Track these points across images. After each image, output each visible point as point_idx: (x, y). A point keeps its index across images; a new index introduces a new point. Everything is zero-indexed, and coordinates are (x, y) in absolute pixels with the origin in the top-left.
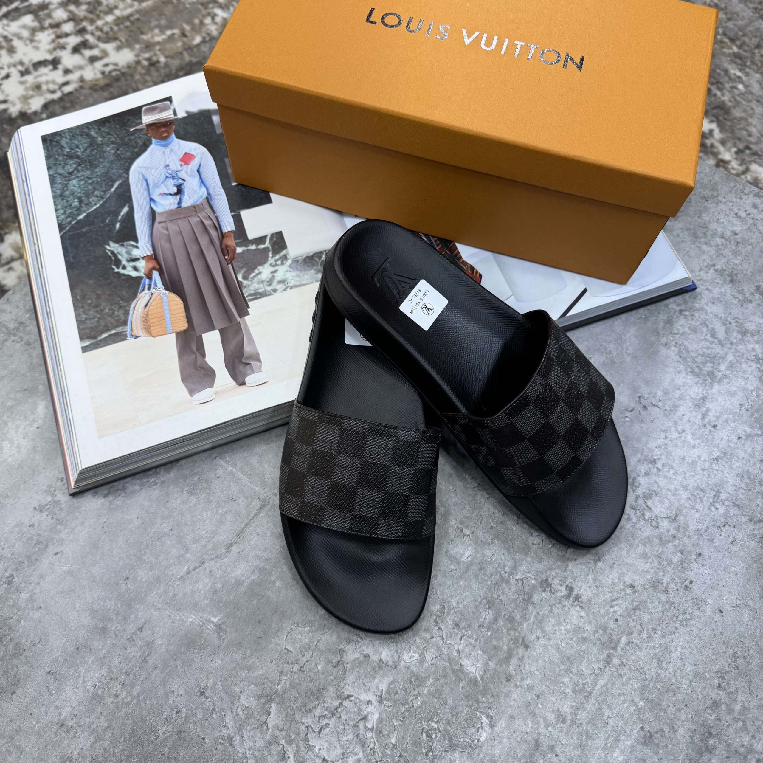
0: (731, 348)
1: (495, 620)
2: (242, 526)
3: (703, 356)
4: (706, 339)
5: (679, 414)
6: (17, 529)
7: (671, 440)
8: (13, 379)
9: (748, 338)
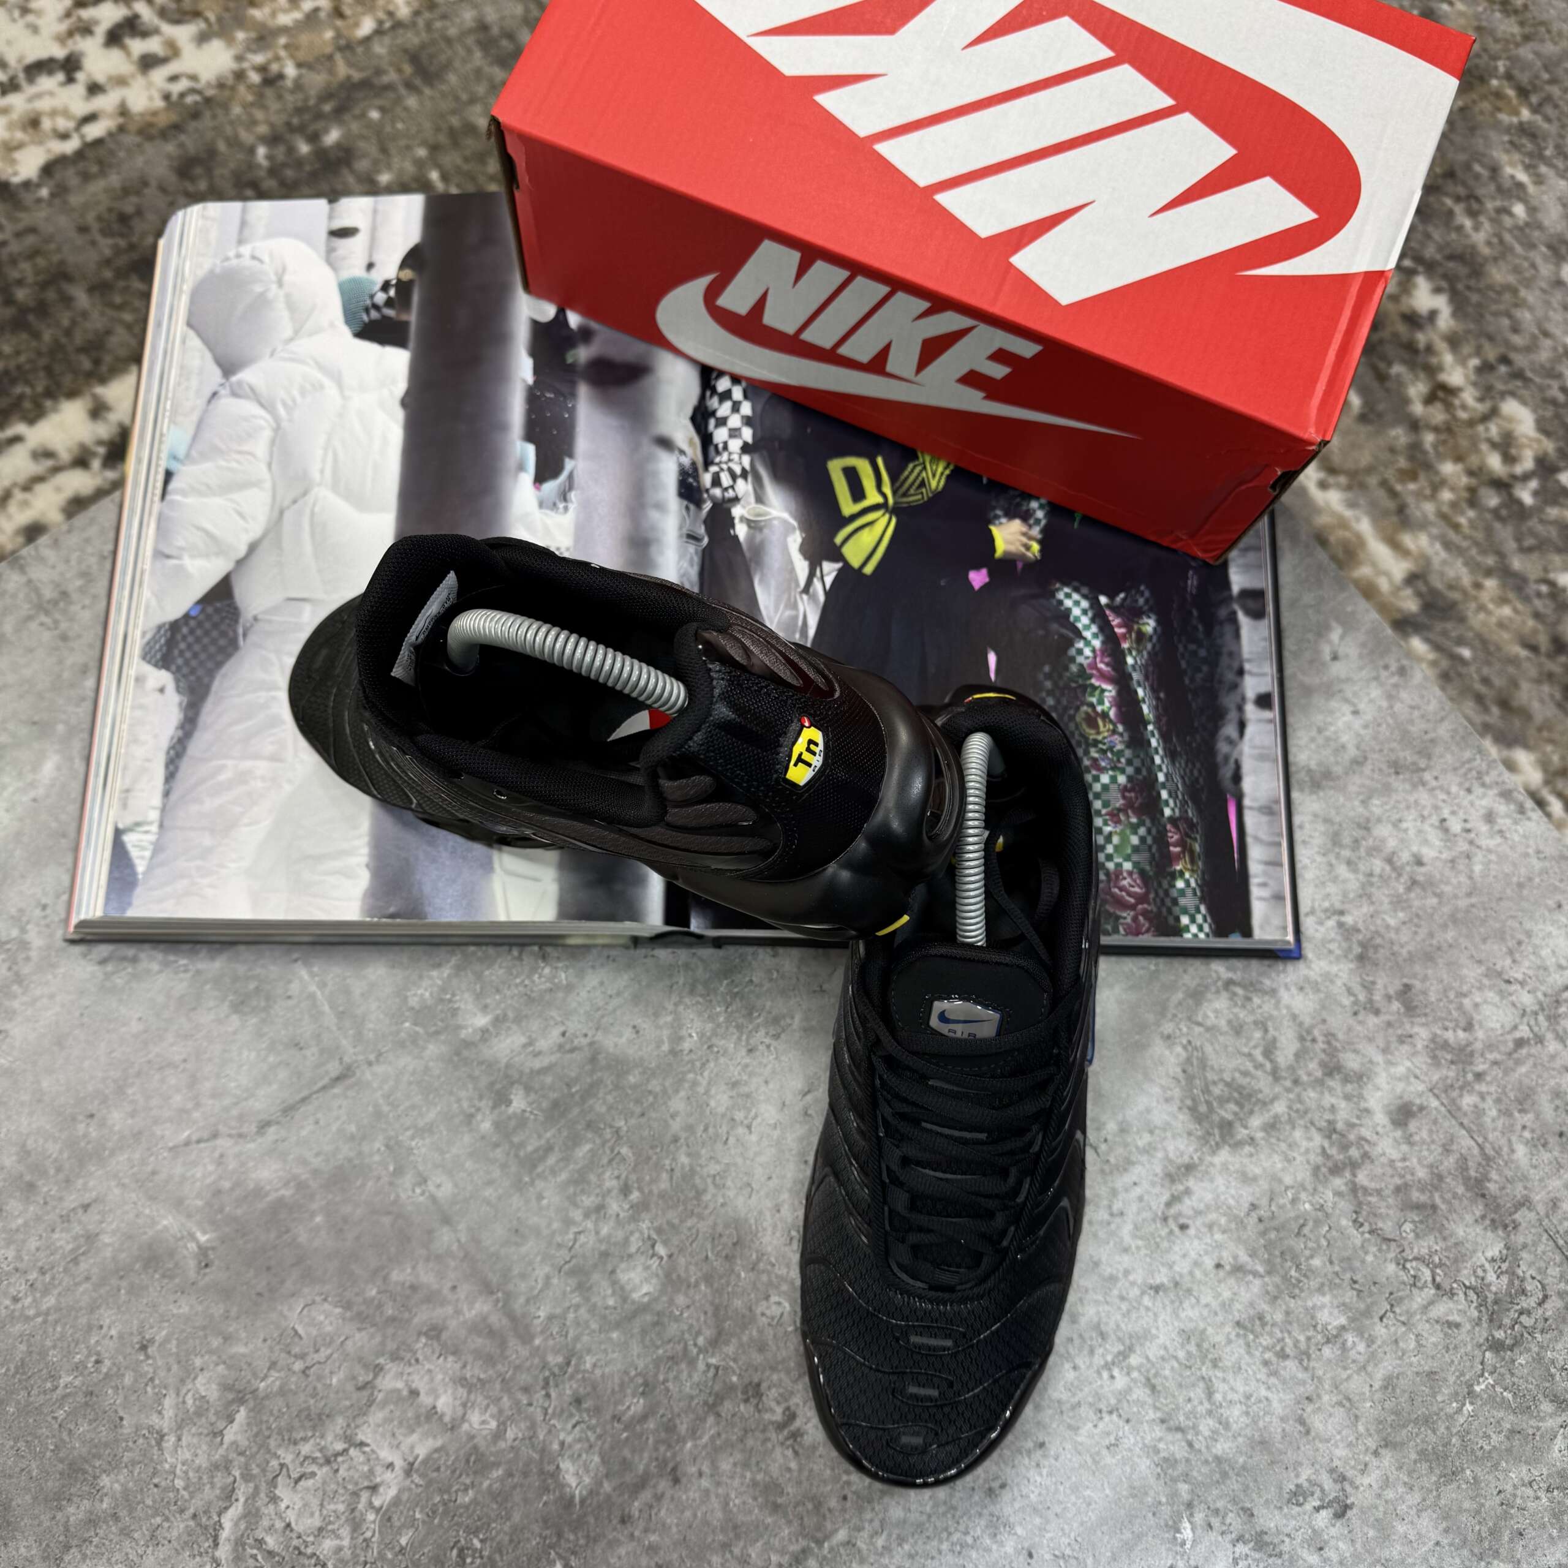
0: (1288, 1090)
1: (644, 1418)
2: (298, 1097)
3: (1228, 1085)
4: (1250, 1055)
5: (1128, 1178)
9: (1334, 1083)
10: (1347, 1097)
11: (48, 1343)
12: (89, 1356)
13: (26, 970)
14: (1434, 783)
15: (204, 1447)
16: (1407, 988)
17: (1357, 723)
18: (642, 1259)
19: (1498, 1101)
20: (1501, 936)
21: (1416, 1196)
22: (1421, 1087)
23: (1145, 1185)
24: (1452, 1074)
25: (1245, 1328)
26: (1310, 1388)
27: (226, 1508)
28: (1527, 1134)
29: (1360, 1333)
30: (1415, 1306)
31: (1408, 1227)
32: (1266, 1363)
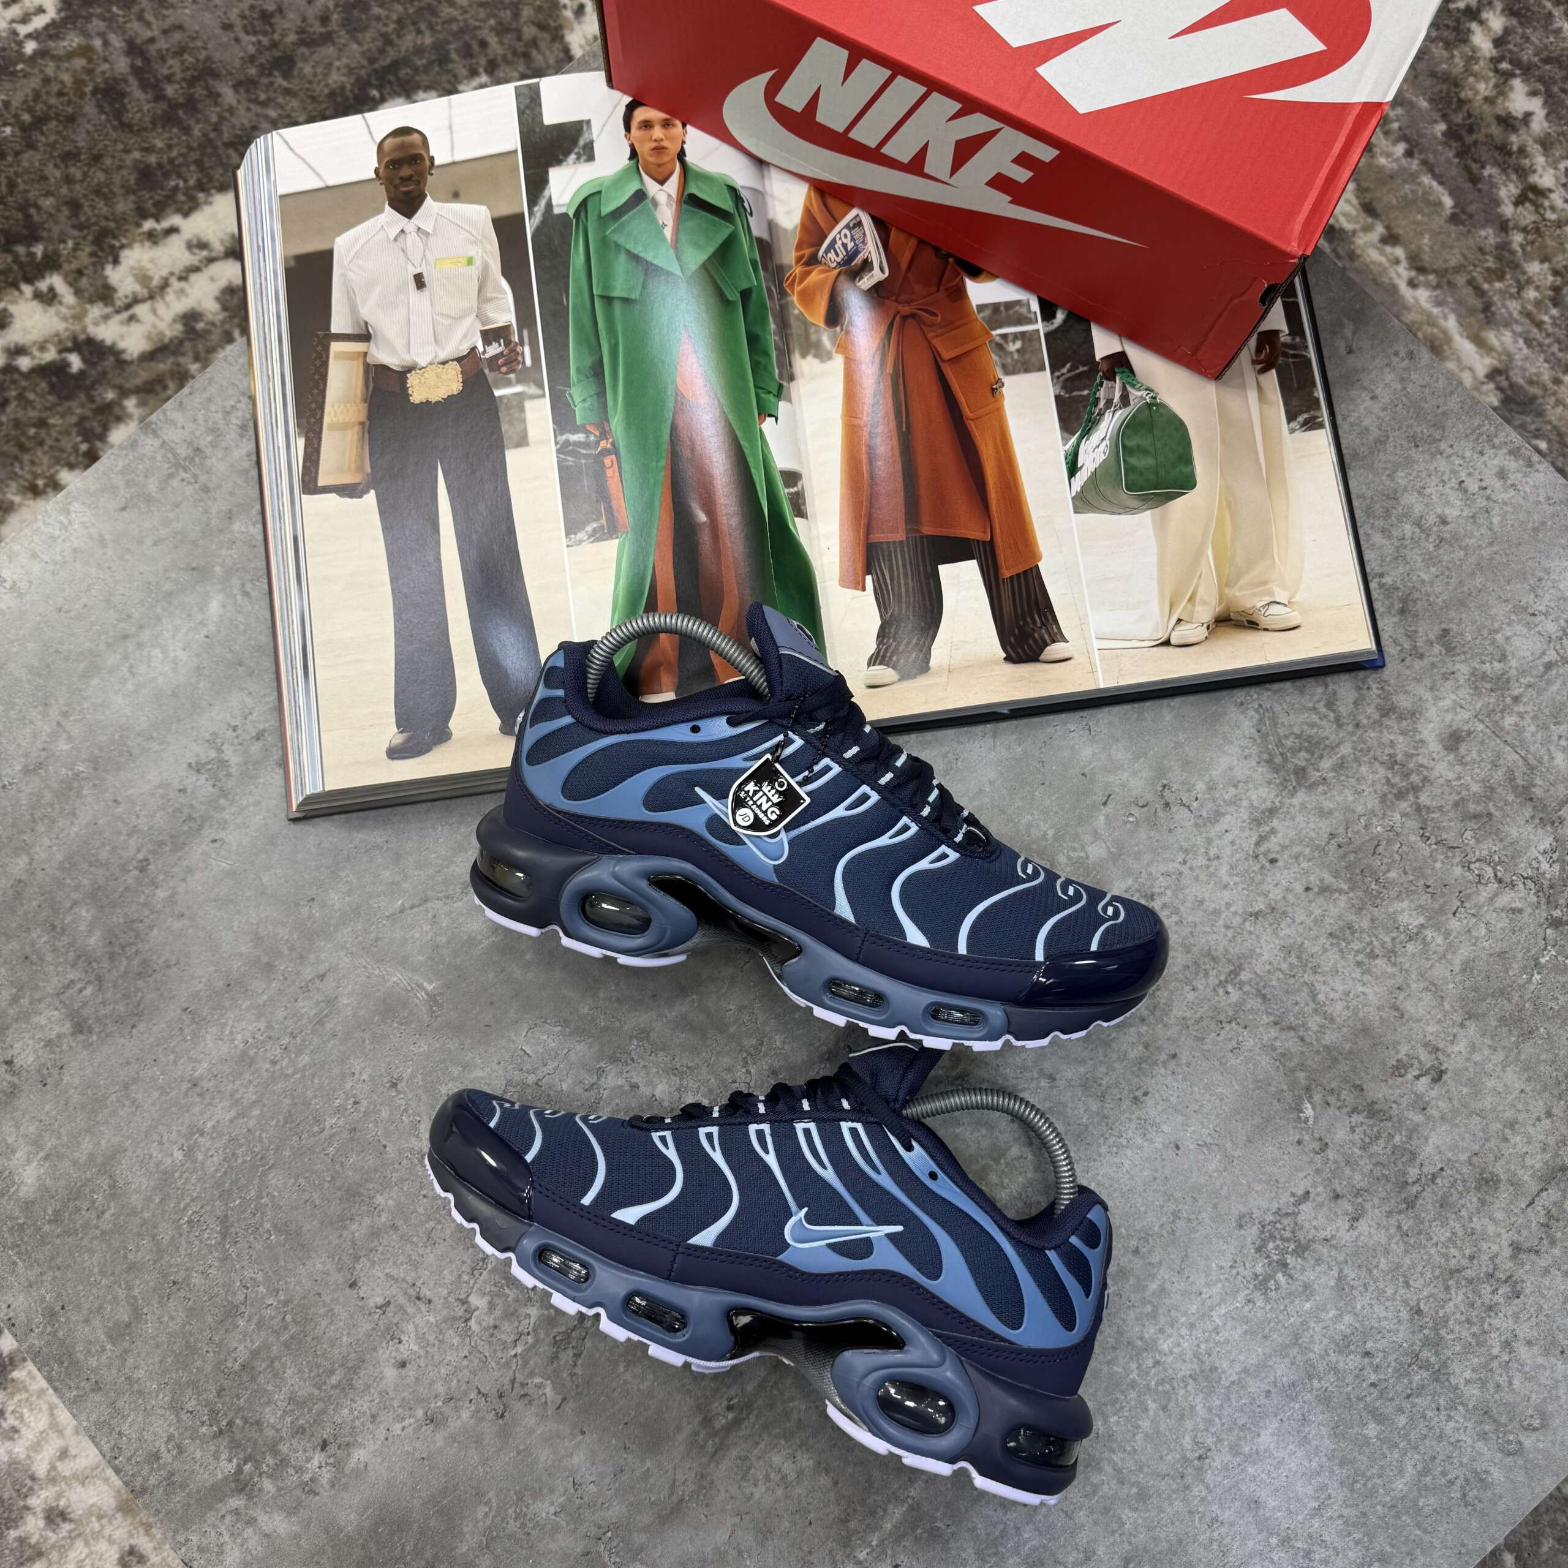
0: (1352, 734)
3: (1298, 737)
4: (1314, 709)
5: (1220, 827)
6: (161, 791)
7: (1191, 868)
8: (176, 547)
9: (1392, 722)
10: (1403, 733)
11: (310, 1094)
12: (347, 1099)
13: (230, 784)
14: (1450, 451)
16: (1446, 632)
17: (1376, 407)
19: (1535, 718)
20: (1523, 576)
21: (1472, 807)
22: (1467, 715)
24: (1492, 700)
25: (1337, 937)
26: (1399, 980)
28: (1563, 743)
29: (1437, 928)
30: (1482, 899)
31: (1468, 834)
32: (1359, 964)
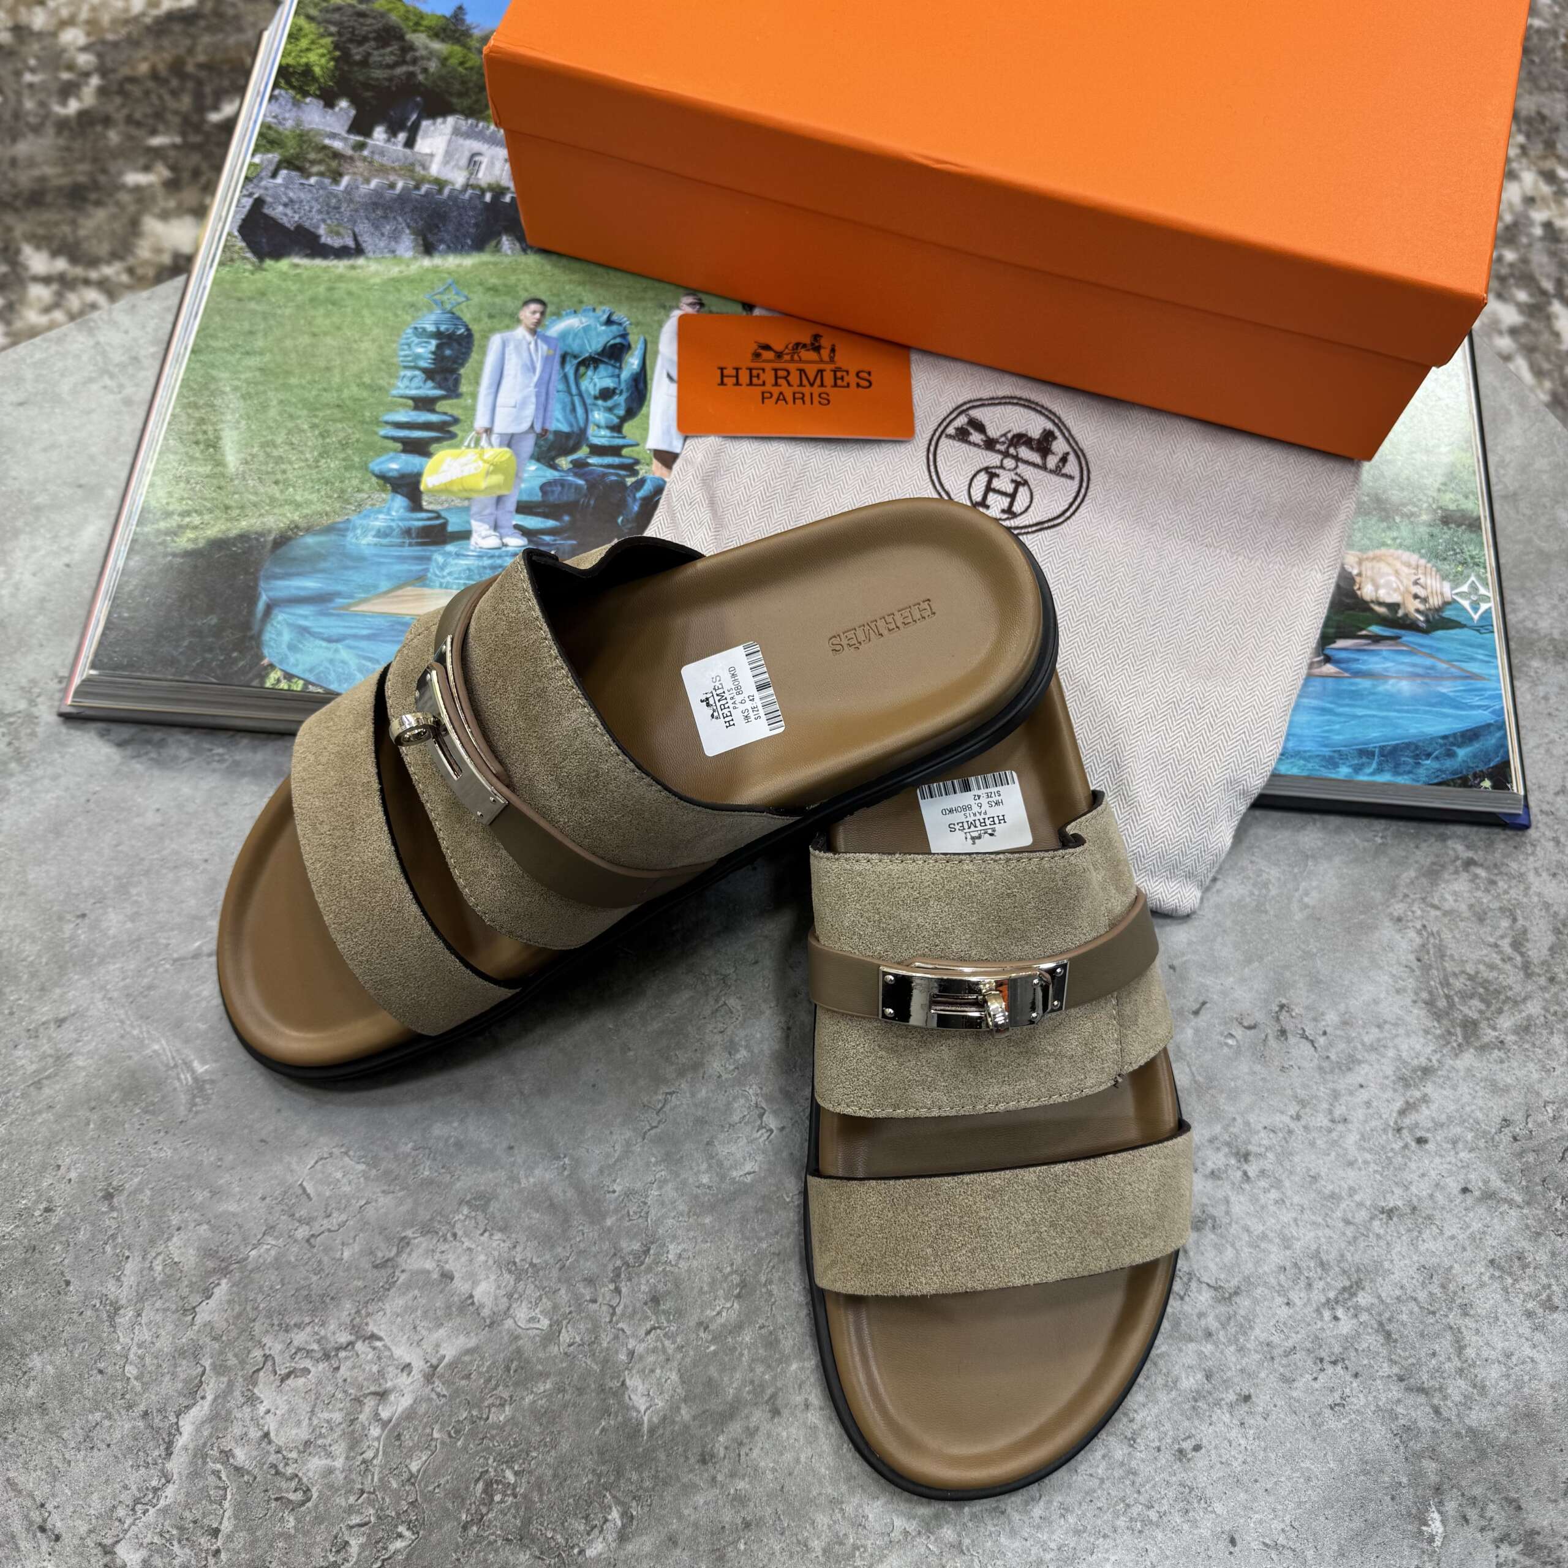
15: (170, 1327)
18: (748, 1129)
23: (1373, 1089)
27: (188, 1407)
